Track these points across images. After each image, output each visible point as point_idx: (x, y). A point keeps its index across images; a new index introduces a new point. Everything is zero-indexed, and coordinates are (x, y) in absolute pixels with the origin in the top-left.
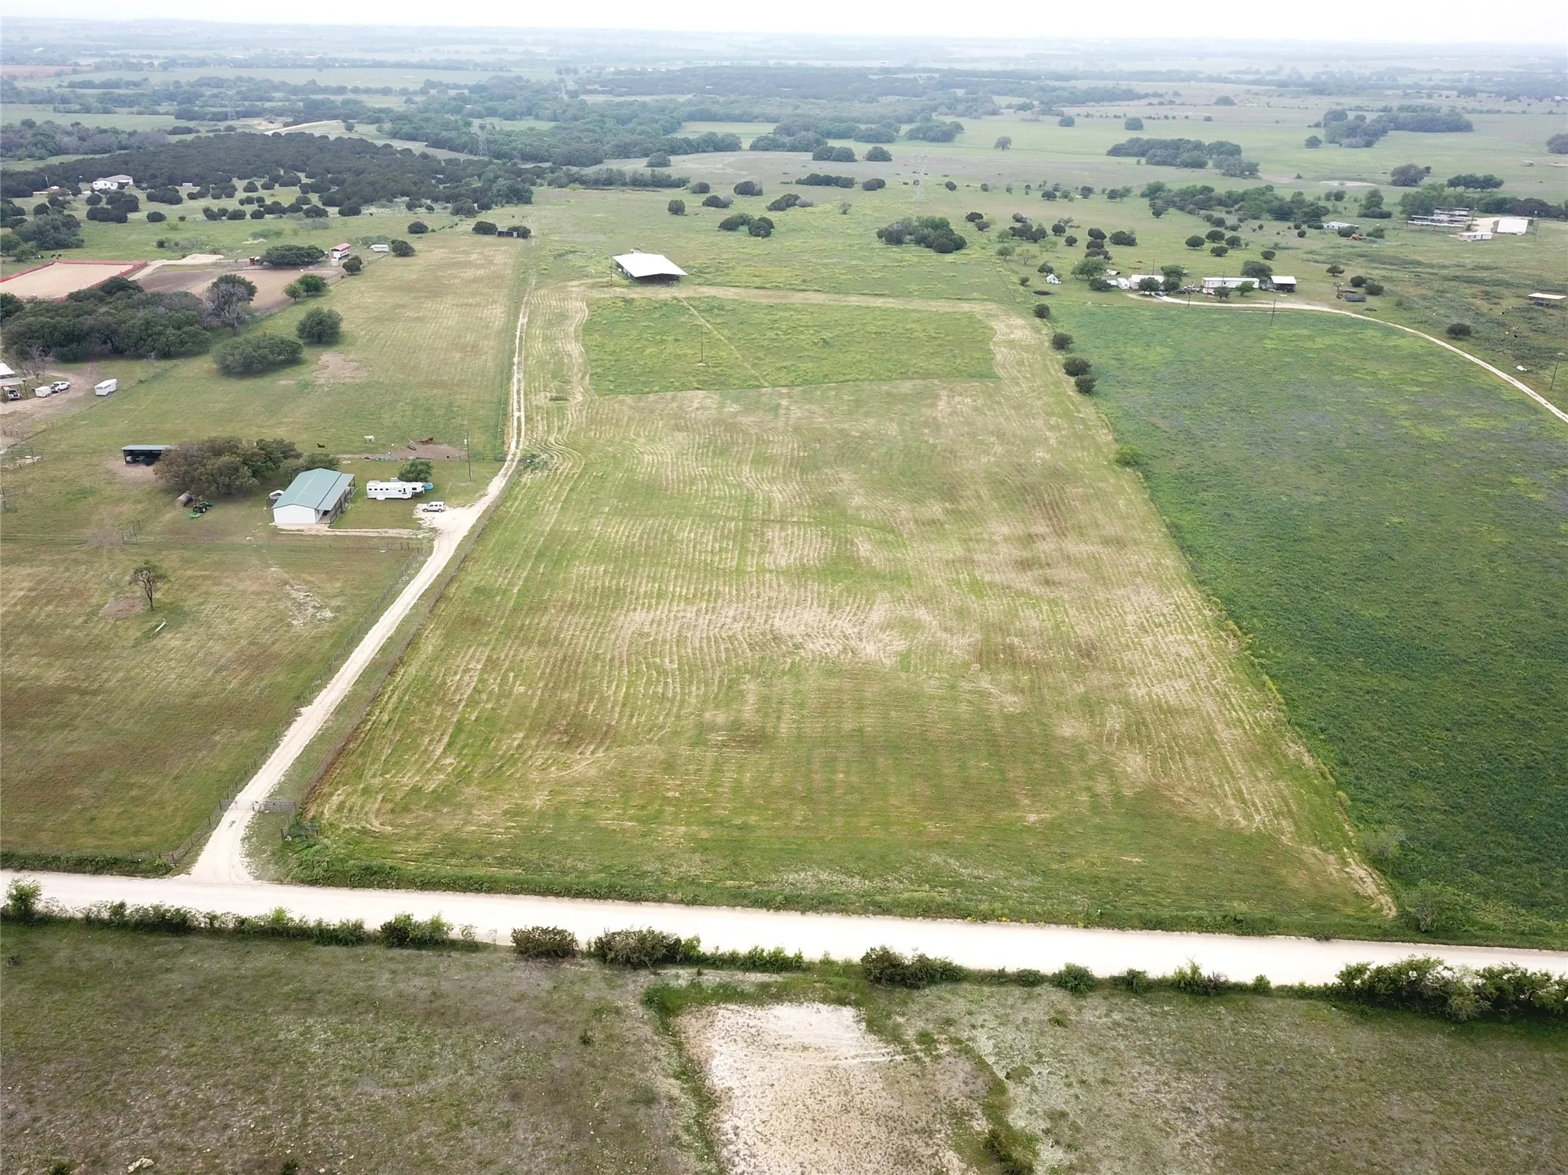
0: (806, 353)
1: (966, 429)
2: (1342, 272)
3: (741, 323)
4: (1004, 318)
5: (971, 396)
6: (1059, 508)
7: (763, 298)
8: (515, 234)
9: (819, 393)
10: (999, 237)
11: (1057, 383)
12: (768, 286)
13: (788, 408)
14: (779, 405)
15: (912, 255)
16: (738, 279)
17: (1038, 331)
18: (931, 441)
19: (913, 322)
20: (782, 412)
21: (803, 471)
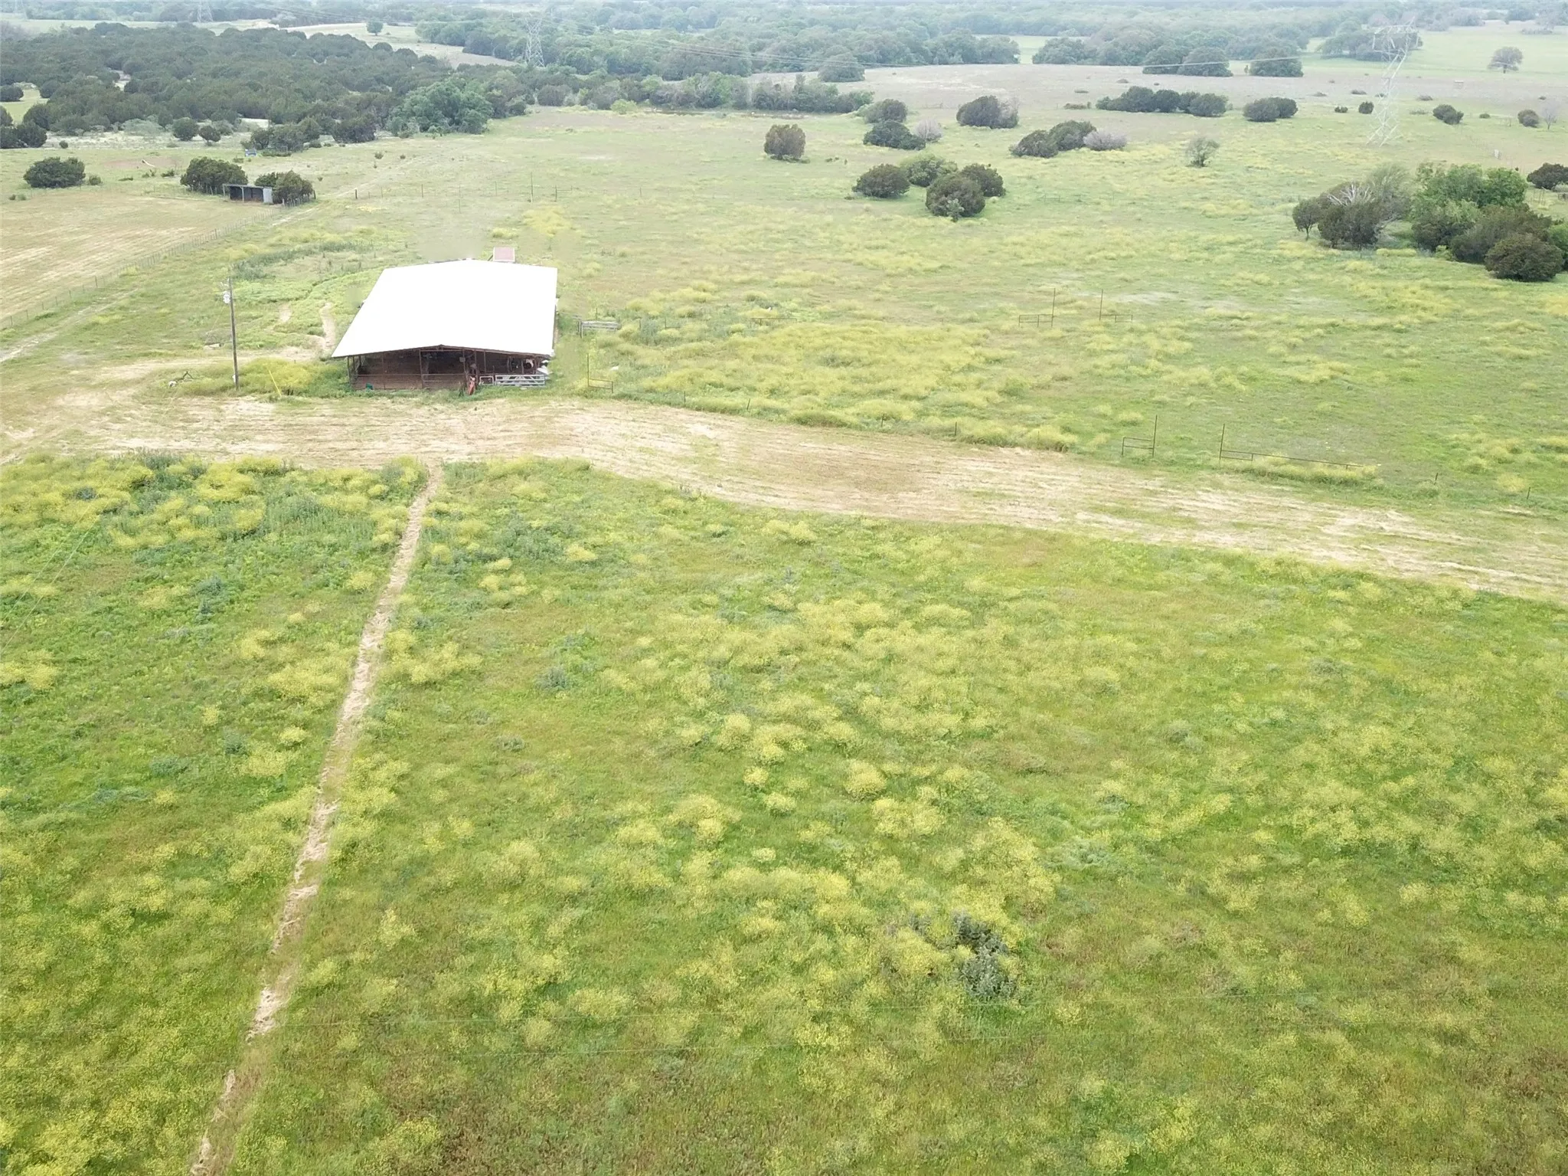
8: (267, 193)
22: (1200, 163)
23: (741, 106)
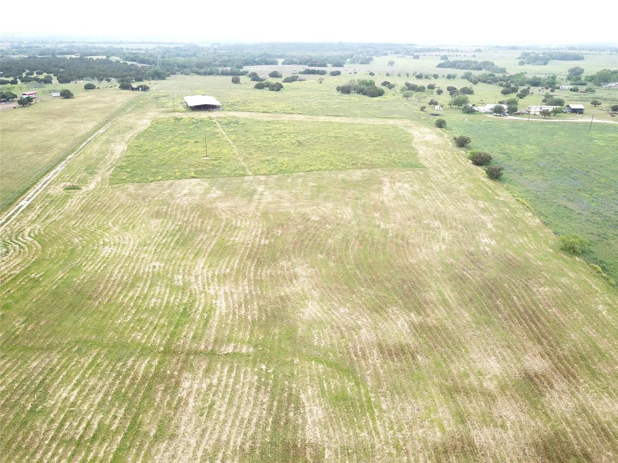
0: (285, 150)
1: (411, 212)
2: (600, 104)
3: (246, 131)
4: (417, 128)
5: (408, 182)
6: (539, 320)
7: (265, 118)
8: (140, 89)
9: (289, 180)
10: (401, 90)
11: (469, 171)
12: (270, 111)
13: (262, 194)
14: (255, 191)
15: (355, 97)
16: (253, 108)
17: (442, 136)
18: (383, 226)
19: (359, 130)
20: (256, 197)
21: (260, 264)
22: (321, 83)
23: (218, 74)
